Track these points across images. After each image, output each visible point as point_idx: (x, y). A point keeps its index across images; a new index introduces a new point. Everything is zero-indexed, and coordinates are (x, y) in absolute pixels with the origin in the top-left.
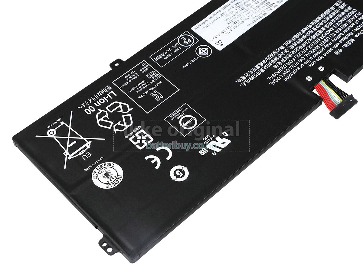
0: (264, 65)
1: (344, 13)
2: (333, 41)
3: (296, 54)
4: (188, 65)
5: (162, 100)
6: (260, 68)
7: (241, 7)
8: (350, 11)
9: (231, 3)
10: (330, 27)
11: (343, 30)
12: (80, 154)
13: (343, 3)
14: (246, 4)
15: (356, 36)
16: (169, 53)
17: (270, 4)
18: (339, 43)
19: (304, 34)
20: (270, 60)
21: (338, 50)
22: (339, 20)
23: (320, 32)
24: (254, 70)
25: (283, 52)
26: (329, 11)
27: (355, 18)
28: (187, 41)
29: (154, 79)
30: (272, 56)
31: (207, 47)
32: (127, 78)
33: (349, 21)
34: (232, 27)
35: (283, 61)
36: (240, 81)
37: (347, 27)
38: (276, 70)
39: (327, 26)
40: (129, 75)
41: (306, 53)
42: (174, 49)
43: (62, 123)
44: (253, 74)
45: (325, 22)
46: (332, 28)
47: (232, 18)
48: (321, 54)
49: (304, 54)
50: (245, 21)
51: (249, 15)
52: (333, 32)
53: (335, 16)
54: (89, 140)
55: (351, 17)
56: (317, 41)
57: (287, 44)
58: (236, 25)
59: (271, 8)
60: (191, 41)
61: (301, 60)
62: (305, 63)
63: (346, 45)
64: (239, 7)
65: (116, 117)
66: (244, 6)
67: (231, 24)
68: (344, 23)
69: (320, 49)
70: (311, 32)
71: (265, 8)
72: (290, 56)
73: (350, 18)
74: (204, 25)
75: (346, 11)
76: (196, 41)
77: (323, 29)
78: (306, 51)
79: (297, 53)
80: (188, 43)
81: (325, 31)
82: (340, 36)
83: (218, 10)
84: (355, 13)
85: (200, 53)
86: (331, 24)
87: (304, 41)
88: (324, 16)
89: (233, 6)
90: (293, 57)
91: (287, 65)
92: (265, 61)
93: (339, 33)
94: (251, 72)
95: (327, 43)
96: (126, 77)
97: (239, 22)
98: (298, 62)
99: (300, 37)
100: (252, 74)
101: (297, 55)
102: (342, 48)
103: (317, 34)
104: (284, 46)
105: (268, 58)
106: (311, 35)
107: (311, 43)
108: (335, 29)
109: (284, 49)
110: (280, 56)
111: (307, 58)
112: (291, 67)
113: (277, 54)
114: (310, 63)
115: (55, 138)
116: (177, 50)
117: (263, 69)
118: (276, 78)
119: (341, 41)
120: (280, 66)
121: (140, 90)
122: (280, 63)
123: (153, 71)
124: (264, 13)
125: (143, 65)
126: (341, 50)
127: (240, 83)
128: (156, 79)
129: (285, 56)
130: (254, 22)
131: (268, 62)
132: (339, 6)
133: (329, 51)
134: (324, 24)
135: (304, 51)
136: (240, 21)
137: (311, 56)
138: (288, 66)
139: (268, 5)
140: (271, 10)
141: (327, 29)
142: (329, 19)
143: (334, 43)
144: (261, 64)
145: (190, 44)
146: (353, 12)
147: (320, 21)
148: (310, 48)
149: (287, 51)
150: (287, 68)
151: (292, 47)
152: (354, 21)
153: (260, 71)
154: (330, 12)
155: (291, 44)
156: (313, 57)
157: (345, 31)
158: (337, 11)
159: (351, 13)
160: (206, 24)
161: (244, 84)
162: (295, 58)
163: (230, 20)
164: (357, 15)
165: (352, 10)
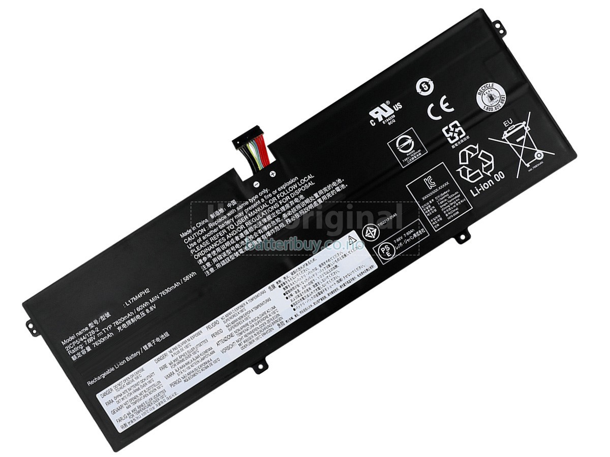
0: (313, 202)
1: (209, 255)
2: (233, 220)
3: (276, 209)
4: (391, 217)
5: (426, 176)
6: (318, 199)
7: (316, 288)
8: (201, 257)
9: (327, 296)
10: (230, 239)
11: (218, 232)
12: (514, 126)
13: (205, 271)
14: (310, 291)
15: (206, 221)
16: (408, 237)
17: (284, 286)
18: (227, 216)
19: (260, 236)
20: (305, 207)
21: (232, 206)
22: (217, 247)
23: (242, 235)
24: (324, 198)
25: (289, 215)
26: (224, 263)
27: (200, 246)
28: (385, 249)
29: (430, 204)
30: (302, 212)
31: (367, 238)
32: (456, 211)
33: (207, 243)
34: (334, 260)
35: (292, 203)
36: (343, 186)
37: (212, 236)
38: (302, 193)
39: (233, 242)
40: (454, 215)
41: (266, 209)
42: (402, 241)
43: (528, 165)
45: (233, 248)
46: (228, 237)
47: (330, 273)
48: (250, 204)
49: (268, 208)
50: (318, 267)
51: (311, 275)
52: (229, 232)
53: (220, 253)
54: (504, 140)
55: (203, 249)
56: (249, 223)
57: (282, 225)
58: (329, 263)
59: (284, 281)
60: (382, 249)
61: (274, 199)
62: (270, 195)
63: (221, 210)
64: (319, 289)
66: (313, 289)
67: (334, 266)
68: (214, 242)
69: (250, 211)
70: (251, 237)
71: (291, 282)
72: (283, 209)
73: (205, 248)
74: (362, 270)
75: (205, 259)
76: (376, 249)
77: (237, 238)
78: (265, 211)
79: (274, 211)
80: (384, 247)
81: (236, 235)
82: (223, 225)
83: (344, 288)
84: (196, 253)
85: (375, 231)
86: (228, 244)
87: (262, 226)
88: (231, 257)
89: (325, 291)
90: (281, 206)
91: (290, 197)
92: (311, 207)
93: (223, 229)
94: (329, 195)
95: (240, 218)
96: (458, 212)
97: (325, 266)
98: (277, 198)
99: (265, 233)
100: (328, 192)
101: (275, 207)
102: (227, 208)
103: (246, 232)
104: (285, 223)
105: (306, 210)
106: (252, 233)
107: (256, 222)
108: (225, 236)
109: (286, 219)
110: (294, 210)
111: (267, 201)
112: (286, 192)
113: (296, 213)
114: (266, 194)
115: (536, 149)
116: (398, 240)
117: (315, 198)
118: (306, 183)
119: (225, 217)
120: (296, 197)
121: (446, 192)
123: (428, 215)
124: (295, 275)
125: (438, 225)
126: (229, 205)
127: (343, 183)
128: (428, 204)
129: (288, 210)
130: (308, 263)
131: (308, 205)
132: (211, 267)
133: (241, 207)
134: (234, 245)
135: (267, 211)
136: (322, 268)
137: (262, 204)
138: (289, 195)
139: (286, 285)
140: (284, 278)
141: (233, 237)
142: (227, 251)
143: (232, 216)
144: (316, 204)
145: (383, 246)
146: (198, 255)
147: (237, 250)
148: (259, 216)
149: (284, 216)
150: (291, 192)
151: (278, 220)
152: (201, 243)
153: (319, 195)
154: (223, 261)
155: (277, 225)
156: (260, 201)
157: (215, 231)
158: (215, 260)
159: (201, 254)
160: (359, 272)
161: (339, 180)
162: (279, 204)
163: (333, 272)
164: (196, 250)
165: (199, 258)
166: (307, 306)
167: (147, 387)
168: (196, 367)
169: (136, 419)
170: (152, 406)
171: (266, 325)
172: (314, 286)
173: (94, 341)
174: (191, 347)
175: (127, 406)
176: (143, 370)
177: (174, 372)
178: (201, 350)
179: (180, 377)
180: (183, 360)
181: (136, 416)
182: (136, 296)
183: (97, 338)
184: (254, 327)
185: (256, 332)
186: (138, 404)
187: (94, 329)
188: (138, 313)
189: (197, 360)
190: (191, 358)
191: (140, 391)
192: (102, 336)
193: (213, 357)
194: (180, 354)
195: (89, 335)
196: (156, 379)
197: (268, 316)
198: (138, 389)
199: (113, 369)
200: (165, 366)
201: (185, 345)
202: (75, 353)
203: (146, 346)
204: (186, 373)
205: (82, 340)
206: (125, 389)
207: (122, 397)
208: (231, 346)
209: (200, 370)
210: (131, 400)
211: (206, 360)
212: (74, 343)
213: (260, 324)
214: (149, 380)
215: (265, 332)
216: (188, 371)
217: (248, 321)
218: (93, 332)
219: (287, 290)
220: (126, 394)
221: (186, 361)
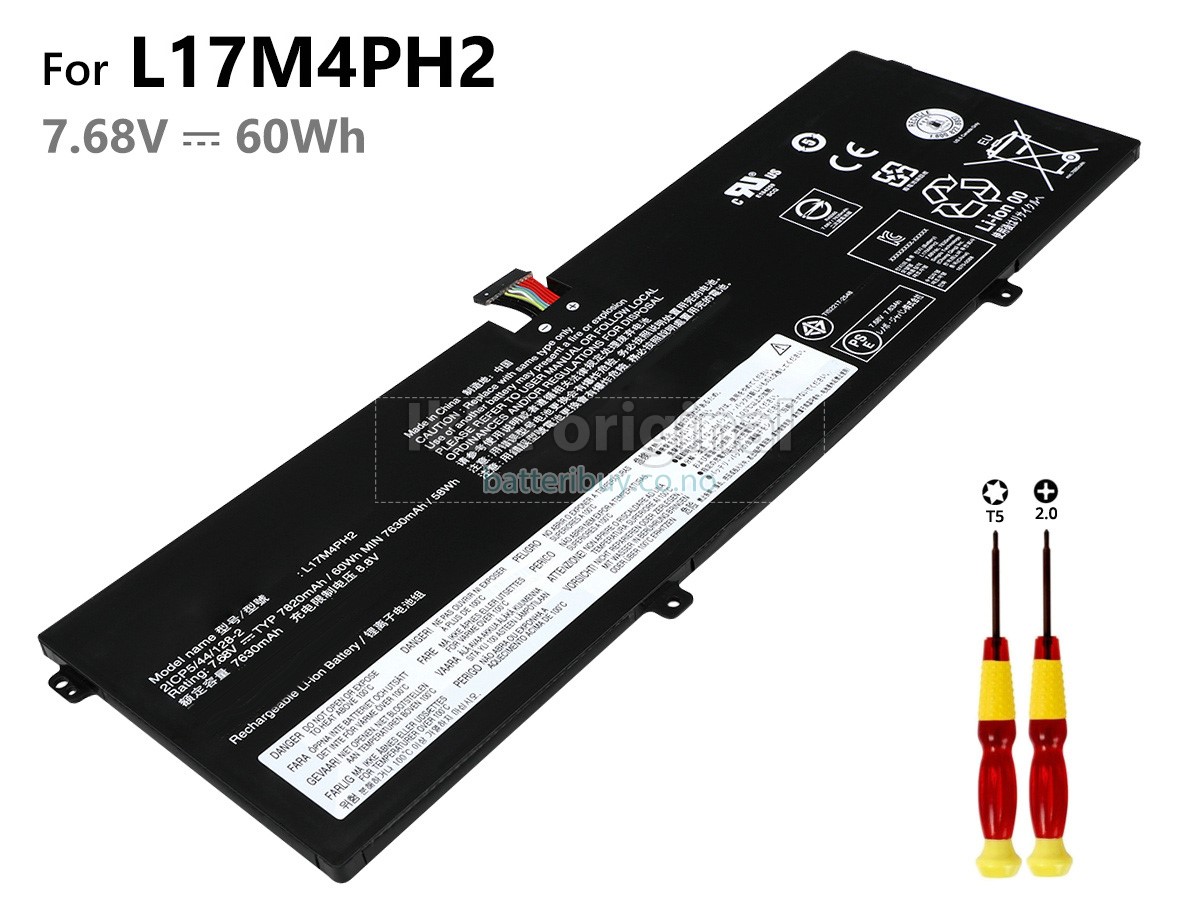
0: (672, 322)
1: (480, 447)
2: (514, 387)
3: (601, 348)
4: (844, 298)
5: (880, 232)
6: (681, 315)
7: (741, 432)
8: (463, 455)
9: (771, 437)
10: (517, 414)
11: (486, 411)
12: (1000, 141)
13: (478, 472)
14: (730, 441)
15: (457, 401)
16: (894, 313)
17: (669, 450)
18: (499, 384)
19: (581, 394)
20: (658, 331)
21: (504, 369)
22: (494, 431)
23: (541, 402)
24: (692, 310)
25: (631, 349)
26: (517, 451)
27: (454, 440)
28: (859, 341)
29: (909, 262)
30: (656, 340)
31: (809, 336)
32: (968, 257)
33: (469, 431)
34: (758, 384)
35: (629, 332)
36: (723, 287)
37: (476, 419)
38: (644, 315)
39: (525, 416)
40: (967, 262)
41: (577, 354)
42: (886, 320)
43: (1060, 172)
44: (694, 303)
45: (529, 424)
46: (512, 411)
47: (760, 404)
48: (542, 358)
49: (581, 352)
50: (729, 402)
51: (719, 417)
52: (510, 405)
53: (502, 439)
54: (993, 159)
55: (462, 441)
56: (551, 381)
57: (622, 367)
58: (749, 391)
59: (663, 442)
60: (850, 343)
61: (589, 338)
62: (580, 334)
63: (484, 380)
64: (749, 432)
65: (960, 196)
66: (735, 436)
67: (762, 391)
68: (484, 425)
69: (546, 367)
70: (563, 400)
71: (681, 440)
72: (614, 344)
73: (466, 439)
74: (828, 381)
75: (472, 455)
76: (839, 345)
77: (533, 409)
78: (578, 358)
79: (597, 351)
80: (855, 337)
81: (530, 404)
82: (496, 399)
83: (801, 417)
84: (450, 451)
85: (821, 323)
86: (515, 421)
87: (582, 380)
88: (529, 438)
89: (763, 431)
90: (607, 343)
91: (622, 326)
92: (670, 328)
93: (497, 403)
94: (700, 305)
95: (527, 381)
96: (972, 258)
97: (743, 397)
98: (595, 334)
99: (590, 387)
100: (697, 301)
101: (597, 347)
102: (494, 374)
103: (550, 396)
104: (627, 362)
105: (664, 334)
106: (564, 394)
107: (566, 378)
108: (505, 412)
109: (627, 356)
110: (637, 340)
111: (577, 344)
112: (611, 322)
113: (644, 343)
114: (570, 334)
115: (1059, 153)
116: (877, 321)
117: (673, 315)
118: (645, 302)
119: (495, 387)
120: (634, 322)
121: (931, 241)
122: (636, 327)
123: (915, 276)
124: (683, 428)
125: (944, 283)
126: (498, 369)
127: (720, 283)
128: (904, 263)
129: (626, 343)
130: (703, 403)
131: (663, 327)
132: (490, 463)
133: (524, 366)
134: (530, 419)
135: (581, 357)
136: (739, 400)
137: (567, 349)
138: (618, 323)
139: (672, 447)
140: (663, 438)
141: (525, 409)
142: (518, 432)
143: (511, 382)
144: (679, 323)
145: (852, 337)
146: (455, 453)
147: (540, 424)
148: (567, 369)
149: (621, 353)
150: (621, 320)
151: (611, 362)
152: (455, 434)
153: (679, 309)
154: (515, 448)
155: (613, 368)
156: (563, 347)
157: (481, 410)
158: (495, 451)
159: (460, 449)
160: (823, 385)
161: (711, 282)
162: (603, 340)
163: (765, 400)
164: (447, 446)
165: (458, 457)
166: (734, 464)
167: (394, 703)
168: (509, 632)
169: (380, 776)
170: (418, 737)
171: (655, 518)
172: (735, 431)
173: (235, 656)
174: (488, 600)
175: (348, 756)
176: (375, 674)
177: (459, 656)
178: (514, 599)
179: (476, 661)
180: (473, 630)
181: (376, 772)
182: (326, 552)
183: (241, 649)
184: (629, 529)
185: (635, 535)
186: (377, 745)
187: (230, 634)
188: (336, 578)
189: (509, 619)
190: (493, 620)
191: (375, 719)
192: (255, 642)
193: (549, 604)
194: (462, 622)
195: (220, 648)
196: (412, 683)
197: (653, 502)
198: (372, 714)
199: (294, 694)
200: (431, 653)
201: (469, 602)
202: (189, 691)
203: (371, 629)
204: (490, 650)
205: (203, 661)
206: (334, 724)
207: (331, 741)
208: (585, 574)
209: (524, 634)
210: (357, 741)
211: (531, 614)
212: (182, 674)
213: (639, 520)
214: (395, 689)
215: (657, 528)
216: (493, 646)
217: (609, 523)
218: (229, 640)
219: (677, 454)
220: (340, 734)
221: (482, 630)
